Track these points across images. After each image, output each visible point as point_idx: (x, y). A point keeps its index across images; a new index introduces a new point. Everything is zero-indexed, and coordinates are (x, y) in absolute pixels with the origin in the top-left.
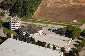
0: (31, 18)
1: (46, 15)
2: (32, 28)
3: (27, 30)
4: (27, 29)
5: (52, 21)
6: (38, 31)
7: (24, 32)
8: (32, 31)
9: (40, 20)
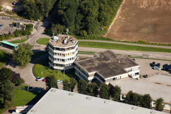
0: (103, 39)
1: (140, 28)
2: (109, 61)
3: (97, 68)
4: (97, 65)
5: (158, 43)
6: (127, 69)
7: (90, 71)
8: (110, 69)
9: (125, 42)
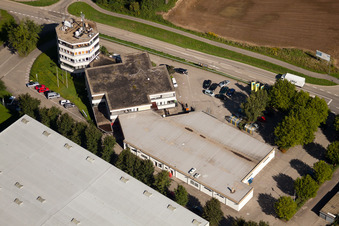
2: (134, 76)
3: (109, 87)
4: (113, 79)
5: (235, 41)
7: (96, 91)
8: (129, 92)
9: (188, 31)
